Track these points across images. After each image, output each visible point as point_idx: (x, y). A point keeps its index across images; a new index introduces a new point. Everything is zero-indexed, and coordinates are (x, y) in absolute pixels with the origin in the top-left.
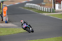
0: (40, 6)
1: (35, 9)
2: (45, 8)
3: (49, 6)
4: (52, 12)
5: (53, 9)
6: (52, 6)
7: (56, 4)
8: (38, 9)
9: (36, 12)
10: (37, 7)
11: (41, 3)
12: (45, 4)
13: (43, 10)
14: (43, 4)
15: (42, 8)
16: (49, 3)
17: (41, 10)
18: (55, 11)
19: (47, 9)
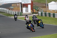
0: (8, 10)
1: (4, 13)
2: (13, 12)
3: (17, 10)
4: (19, 15)
5: (20, 13)
6: (20, 10)
7: (23, 7)
8: (7, 13)
9: (5, 16)
10: (6, 11)
11: (9, 7)
12: (13, 8)
13: (11, 14)
14: (11, 8)
15: (10, 12)
16: (17, 7)
17: (9, 13)
18: (22, 14)
19: (15, 12)
